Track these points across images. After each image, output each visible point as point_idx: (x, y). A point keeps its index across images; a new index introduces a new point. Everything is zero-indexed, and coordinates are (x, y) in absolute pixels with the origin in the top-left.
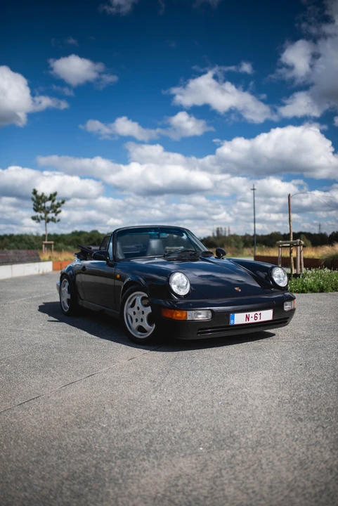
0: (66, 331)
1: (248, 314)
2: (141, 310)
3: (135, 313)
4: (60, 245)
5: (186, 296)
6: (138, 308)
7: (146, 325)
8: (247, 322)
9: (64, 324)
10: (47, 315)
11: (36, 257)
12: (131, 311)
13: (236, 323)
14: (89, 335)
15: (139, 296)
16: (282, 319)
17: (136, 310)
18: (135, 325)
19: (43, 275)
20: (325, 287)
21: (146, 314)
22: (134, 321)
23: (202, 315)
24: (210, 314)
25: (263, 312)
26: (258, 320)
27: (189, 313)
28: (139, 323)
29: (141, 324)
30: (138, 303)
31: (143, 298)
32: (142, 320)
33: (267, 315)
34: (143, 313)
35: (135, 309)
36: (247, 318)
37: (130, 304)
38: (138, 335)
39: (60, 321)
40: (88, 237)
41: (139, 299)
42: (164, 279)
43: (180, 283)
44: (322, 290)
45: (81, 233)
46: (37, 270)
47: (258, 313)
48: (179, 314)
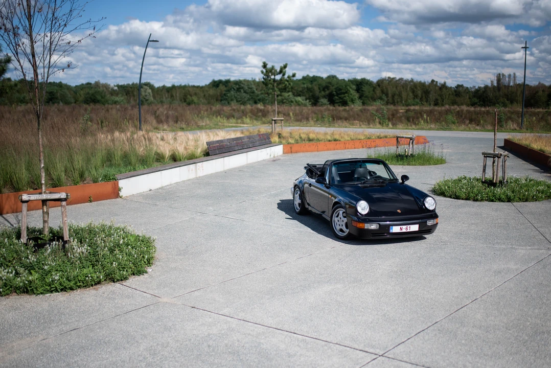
0: (297, 227)
1: (401, 227)
2: (342, 220)
3: (338, 221)
4: (287, 95)
5: (366, 215)
6: (341, 218)
7: (344, 228)
8: (401, 231)
9: (296, 222)
10: (284, 213)
11: (267, 140)
12: (336, 219)
13: (394, 231)
14: (312, 231)
15: (341, 211)
16: (425, 231)
17: (339, 219)
18: (338, 228)
19: (275, 160)
20: (512, 198)
21: (345, 222)
22: (338, 225)
23: (374, 227)
24: (378, 226)
25: (412, 226)
26: (408, 231)
27: (366, 225)
28: (341, 227)
29: (342, 228)
30: (341, 215)
31: (343, 213)
32: (342, 225)
33: (415, 228)
34: (343, 221)
35: (339, 218)
36: (401, 229)
37: (336, 215)
38: (340, 234)
39: (294, 218)
40: (324, 84)
41: (341, 213)
42: (354, 203)
43: (362, 208)
44: (509, 200)
45: (314, 79)
46: (269, 155)
47: (409, 226)
48: (360, 225)
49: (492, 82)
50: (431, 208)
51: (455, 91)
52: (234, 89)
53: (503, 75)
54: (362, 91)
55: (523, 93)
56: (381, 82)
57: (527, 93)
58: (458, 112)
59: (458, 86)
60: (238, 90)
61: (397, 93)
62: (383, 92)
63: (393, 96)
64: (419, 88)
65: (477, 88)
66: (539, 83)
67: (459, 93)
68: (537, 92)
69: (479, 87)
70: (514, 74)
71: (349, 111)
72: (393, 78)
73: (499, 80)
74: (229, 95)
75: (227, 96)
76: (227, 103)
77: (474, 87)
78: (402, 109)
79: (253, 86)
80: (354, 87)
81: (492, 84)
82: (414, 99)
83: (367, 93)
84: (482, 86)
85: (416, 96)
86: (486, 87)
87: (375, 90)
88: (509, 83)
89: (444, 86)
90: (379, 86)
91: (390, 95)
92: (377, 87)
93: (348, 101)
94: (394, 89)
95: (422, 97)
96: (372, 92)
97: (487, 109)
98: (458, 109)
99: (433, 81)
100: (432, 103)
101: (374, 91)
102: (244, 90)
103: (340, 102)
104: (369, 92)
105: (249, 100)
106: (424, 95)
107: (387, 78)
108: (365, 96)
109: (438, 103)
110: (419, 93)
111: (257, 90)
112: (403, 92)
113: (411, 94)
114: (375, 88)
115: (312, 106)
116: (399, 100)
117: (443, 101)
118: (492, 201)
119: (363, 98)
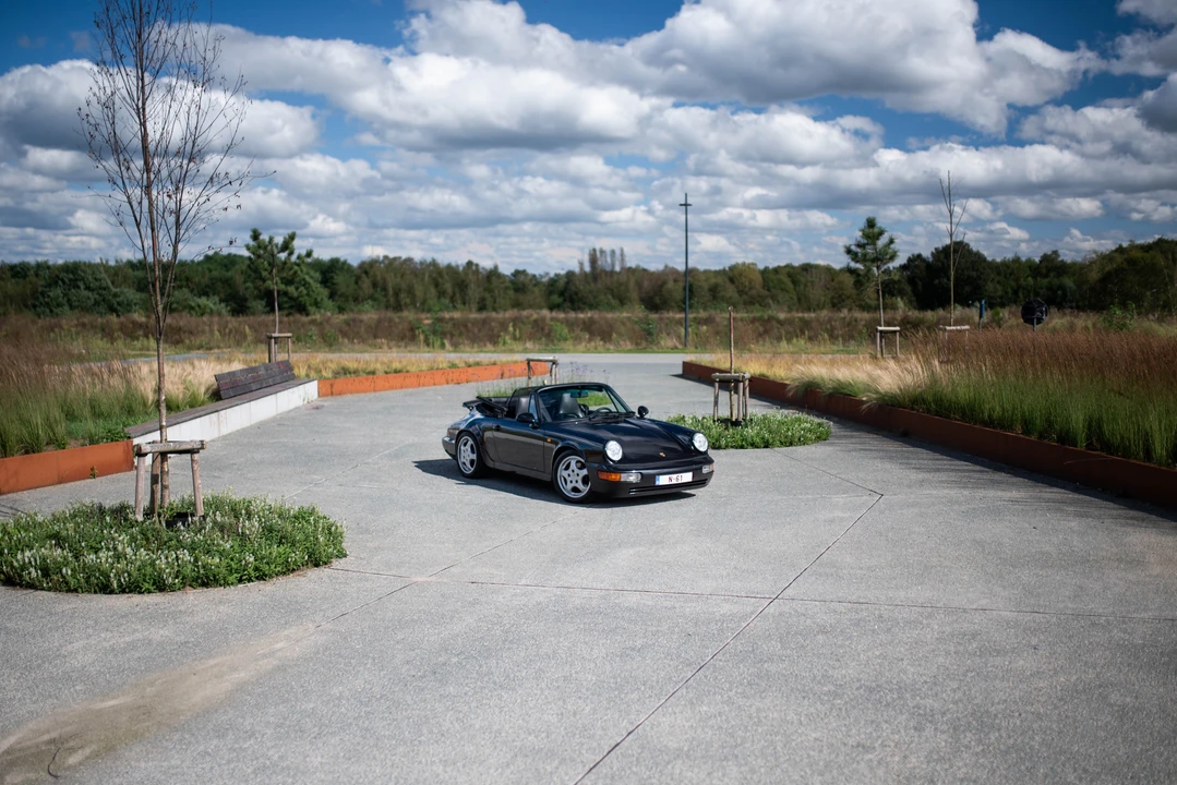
1: (670, 476)
2: (575, 472)
3: (569, 475)
5: (619, 461)
7: (580, 486)
8: (670, 483)
11: (290, 373)
12: (565, 474)
13: (661, 483)
15: (573, 460)
16: (700, 482)
17: (571, 473)
18: (570, 486)
19: (315, 407)
20: (771, 441)
21: (581, 476)
22: (569, 482)
23: (633, 477)
24: (640, 476)
25: (684, 475)
26: (679, 482)
27: (622, 475)
28: (574, 484)
29: (577, 485)
30: (573, 466)
31: (578, 462)
32: (577, 481)
33: (687, 477)
34: (578, 474)
35: (569, 471)
36: (670, 479)
37: (565, 466)
38: (572, 495)
41: (573, 462)
42: (600, 446)
43: (614, 451)
44: (767, 445)
46: (302, 399)
47: (680, 475)
48: (614, 477)
49: (581, 264)
50: (702, 449)
51: (512, 282)
52: (64, 282)
53: (602, 252)
54: (334, 284)
55: (639, 285)
56: (368, 267)
57: (646, 284)
58: (536, 321)
59: (517, 273)
60: (74, 284)
61: (404, 286)
62: (375, 285)
63: (397, 294)
64: (446, 277)
65: (552, 275)
66: (666, 266)
67: (520, 285)
68: (664, 283)
69: (556, 275)
70: (622, 250)
71: (321, 324)
72: (395, 259)
73: (593, 261)
74: (51, 294)
75: (49, 296)
76: (48, 311)
77: (547, 274)
78: (427, 318)
79: (104, 275)
80: (318, 275)
81: (582, 269)
82: (439, 297)
83: (342, 289)
84: (563, 272)
85: (441, 294)
86: (570, 274)
87: (360, 283)
88: (613, 265)
89: (494, 274)
90: (366, 273)
91: (391, 292)
92: (364, 275)
93: (308, 304)
94: (399, 279)
95: (454, 294)
96: (353, 286)
97: (589, 315)
98: (535, 316)
99: (470, 263)
100: (474, 307)
101: (356, 283)
102: (85, 284)
103: (291, 307)
104: (348, 286)
105: (96, 303)
106: (457, 290)
107: (381, 258)
108: (339, 293)
109: (485, 305)
110: (448, 287)
111: (113, 283)
112: (416, 286)
113: (433, 290)
114: (357, 280)
115: (233, 315)
116: (408, 301)
117: (495, 302)
118: (742, 447)
119: (337, 298)
